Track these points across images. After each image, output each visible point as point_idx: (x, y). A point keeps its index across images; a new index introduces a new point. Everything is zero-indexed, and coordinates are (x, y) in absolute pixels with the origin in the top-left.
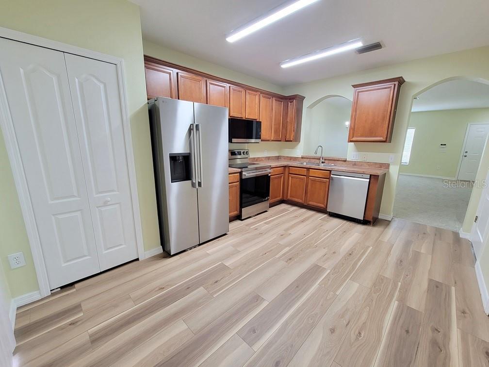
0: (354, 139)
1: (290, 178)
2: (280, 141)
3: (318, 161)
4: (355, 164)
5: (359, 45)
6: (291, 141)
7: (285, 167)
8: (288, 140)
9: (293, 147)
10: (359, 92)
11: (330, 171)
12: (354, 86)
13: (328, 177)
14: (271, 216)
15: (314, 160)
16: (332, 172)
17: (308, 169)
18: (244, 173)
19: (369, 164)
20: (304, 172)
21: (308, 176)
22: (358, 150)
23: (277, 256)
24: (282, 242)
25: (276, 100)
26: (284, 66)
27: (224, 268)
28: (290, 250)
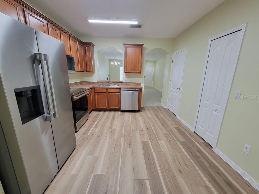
0: (127, 71)
1: (96, 95)
3: (108, 84)
4: (126, 84)
5: (136, 23)
6: (91, 72)
7: (92, 88)
8: (89, 71)
9: (91, 76)
10: (127, 48)
11: (120, 89)
12: (125, 44)
13: (119, 92)
15: (105, 83)
16: (121, 89)
17: (107, 88)
19: (133, 83)
20: (105, 90)
21: (107, 93)
22: (127, 77)
23: (122, 147)
25: (79, 44)
26: (90, 21)
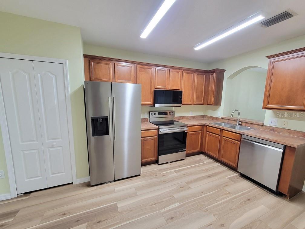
0: (269, 106)
1: (207, 135)
2: (203, 104)
3: (235, 123)
4: (273, 130)
5: (260, 18)
6: (212, 105)
7: (203, 126)
8: (209, 104)
9: (215, 110)
10: (274, 62)
11: (241, 134)
12: (269, 57)
13: (239, 140)
14: (185, 165)
15: (232, 121)
16: (243, 136)
17: (222, 130)
18: (160, 130)
19: (289, 131)
20: (218, 132)
21: (221, 136)
23: (162, 211)
24: (176, 196)
25: (198, 74)
26: (197, 49)
27: (114, 208)
28: (178, 207)
